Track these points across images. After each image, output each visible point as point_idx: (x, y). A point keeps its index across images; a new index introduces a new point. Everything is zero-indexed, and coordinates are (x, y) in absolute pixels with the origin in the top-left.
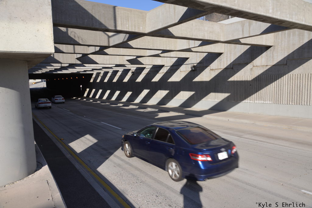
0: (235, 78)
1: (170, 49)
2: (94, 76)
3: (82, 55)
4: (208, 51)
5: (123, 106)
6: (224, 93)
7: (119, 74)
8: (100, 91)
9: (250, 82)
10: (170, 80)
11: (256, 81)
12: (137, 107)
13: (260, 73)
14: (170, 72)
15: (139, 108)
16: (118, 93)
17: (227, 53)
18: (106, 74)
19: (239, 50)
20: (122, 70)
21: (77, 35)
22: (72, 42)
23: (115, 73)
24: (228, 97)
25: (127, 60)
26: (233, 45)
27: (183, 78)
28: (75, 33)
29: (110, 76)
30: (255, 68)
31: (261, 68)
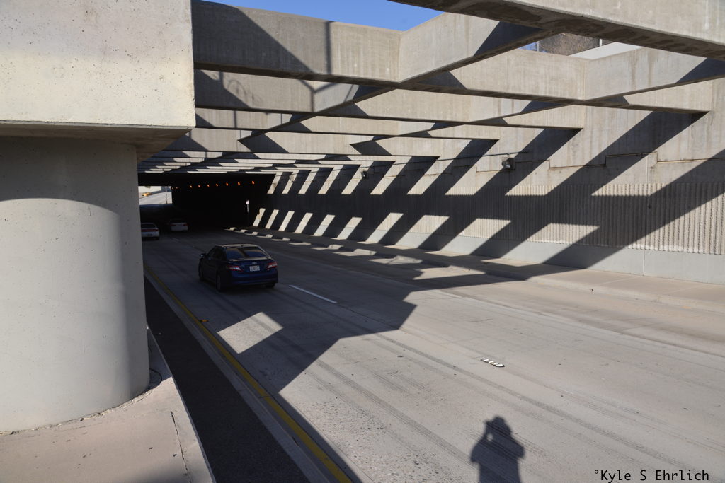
0: (612, 190)
1: (454, 120)
2: (276, 180)
3: (251, 132)
4: (546, 125)
5: (341, 250)
6: (583, 224)
7: (333, 176)
8: (290, 214)
9: (648, 200)
10: (451, 192)
11: (665, 196)
12: (373, 253)
13: (674, 178)
14: (451, 174)
15: (376, 256)
16: (329, 219)
17: (592, 129)
18: (303, 175)
19: (623, 122)
20: (341, 167)
21: (244, 89)
22: (231, 104)
23: (324, 173)
24: (591, 235)
25: (352, 145)
26: (606, 111)
27: (482, 188)
28: (238, 83)
29: (313, 181)
30: (662, 165)
31: (678, 165)
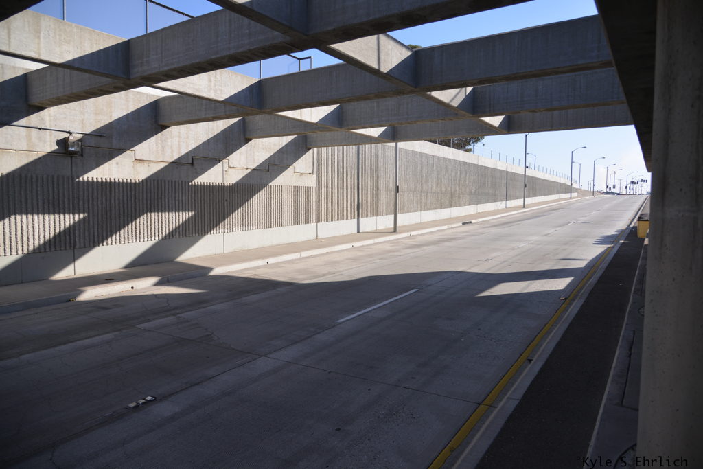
9: (225, 195)
11: (235, 193)
30: (231, 170)
31: (240, 171)
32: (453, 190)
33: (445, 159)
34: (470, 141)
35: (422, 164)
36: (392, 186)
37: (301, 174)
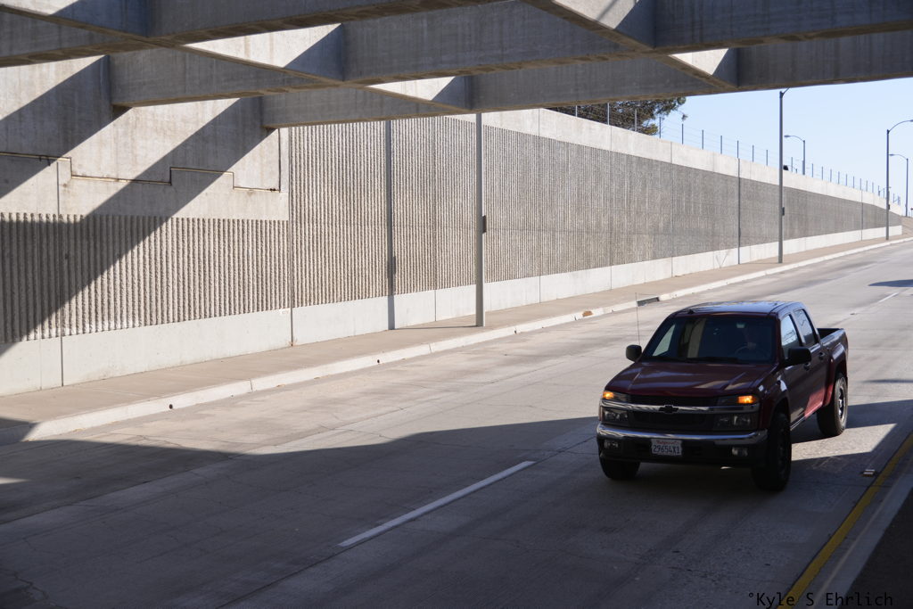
9: (65, 244)
11: (88, 239)
30: (78, 183)
31: (100, 185)
32: (615, 223)
33: (596, 152)
34: (652, 109)
35: (539, 164)
36: (470, 217)
37: (251, 191)
